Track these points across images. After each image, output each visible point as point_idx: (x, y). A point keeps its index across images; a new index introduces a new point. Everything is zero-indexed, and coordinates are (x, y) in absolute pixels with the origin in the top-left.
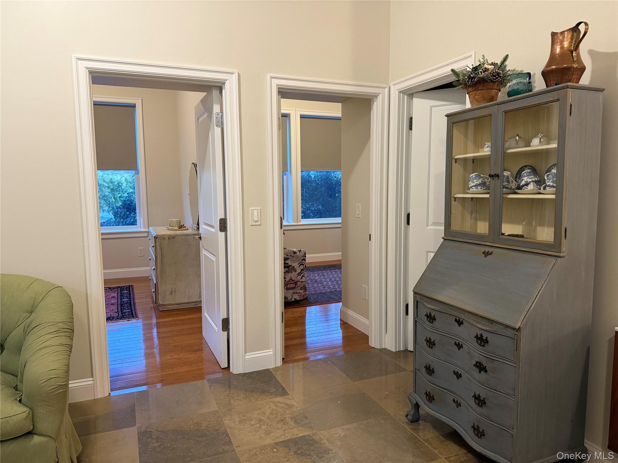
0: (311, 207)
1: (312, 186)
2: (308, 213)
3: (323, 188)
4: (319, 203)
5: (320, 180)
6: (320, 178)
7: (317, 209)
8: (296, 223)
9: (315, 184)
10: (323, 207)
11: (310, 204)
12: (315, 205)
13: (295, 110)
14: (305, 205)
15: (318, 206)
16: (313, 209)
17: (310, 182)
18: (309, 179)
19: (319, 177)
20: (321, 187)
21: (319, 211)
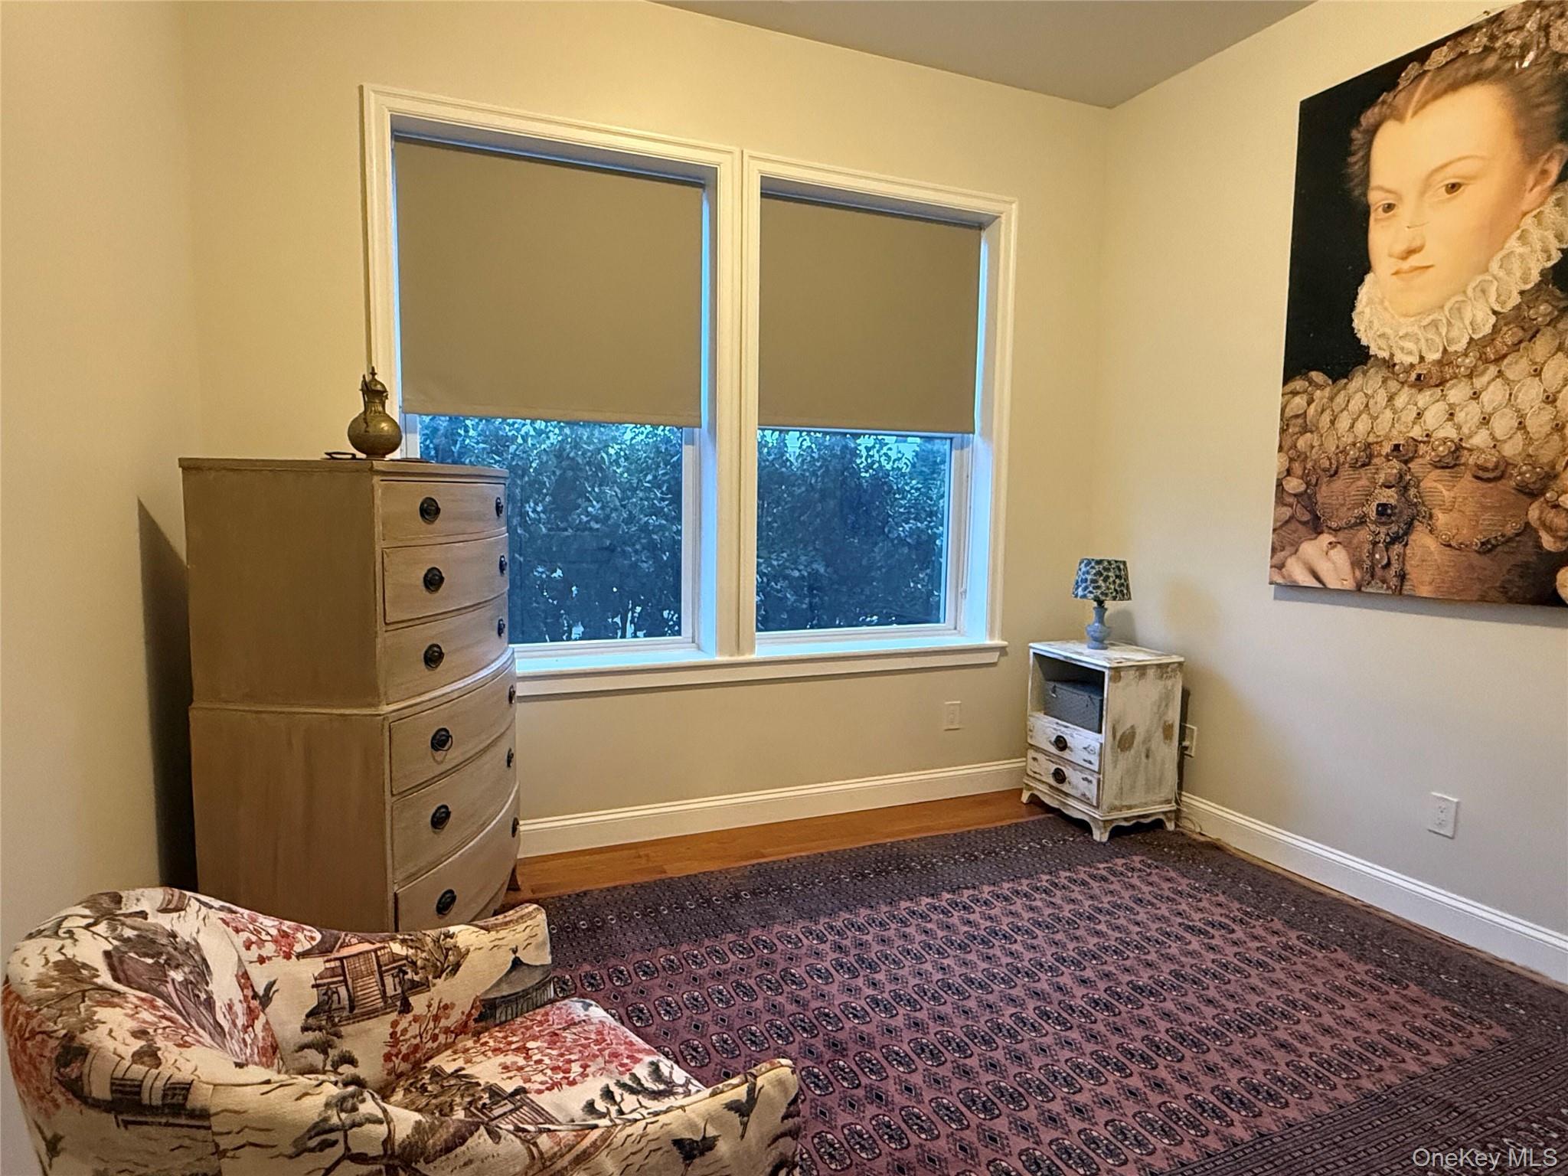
0: (787, 568)
1: (791, 494)
2: (779, 591)
3: (832, 503)
4: (813, 553)
5: (819, 473)
6: (821, 467)
7: (809, 573)
8: (732, 655)
9: (803, 489)
10: (827, 566)
11: (785, 555)
12: (803, 558)
13: (737, 154)
14: (768, 560)
15: (812, 562)
16: (796, 574)
17: (782, 479)
18: (784, 469)
19: (818, 464)
20: (823, 498)
21: (816, 580)
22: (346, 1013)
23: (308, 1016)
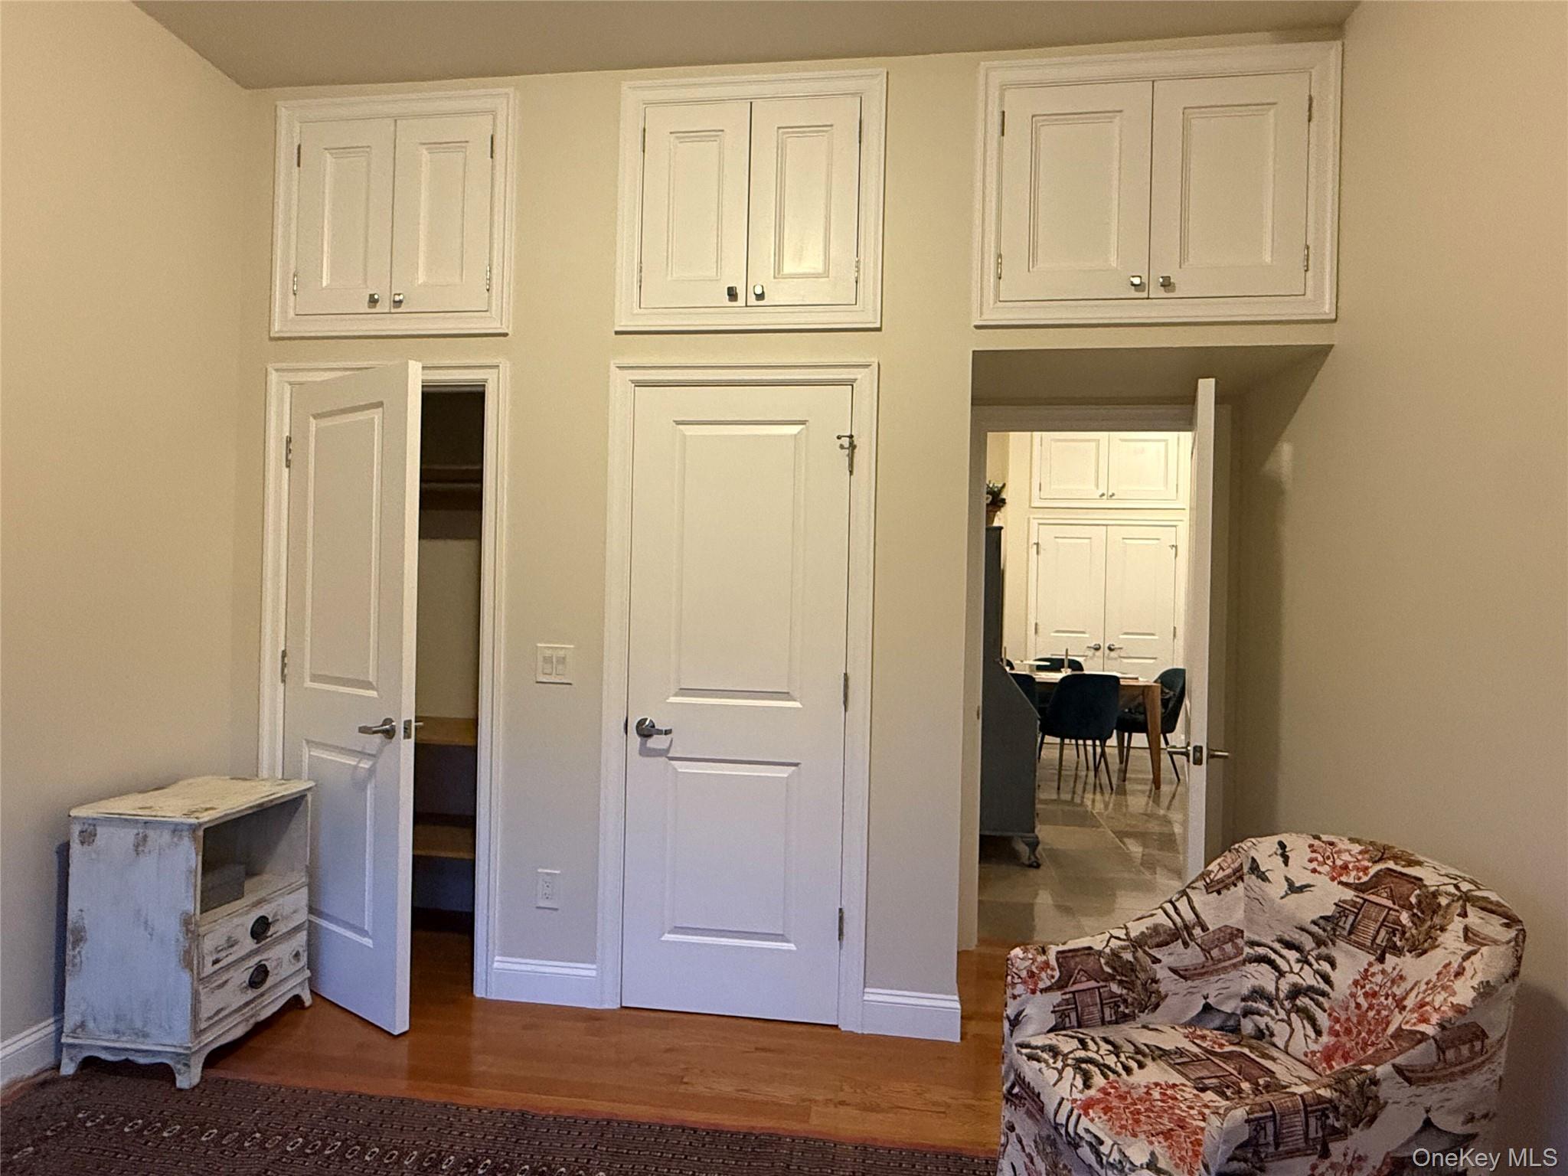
22: (1345, 933)
23: (1321, 917)
